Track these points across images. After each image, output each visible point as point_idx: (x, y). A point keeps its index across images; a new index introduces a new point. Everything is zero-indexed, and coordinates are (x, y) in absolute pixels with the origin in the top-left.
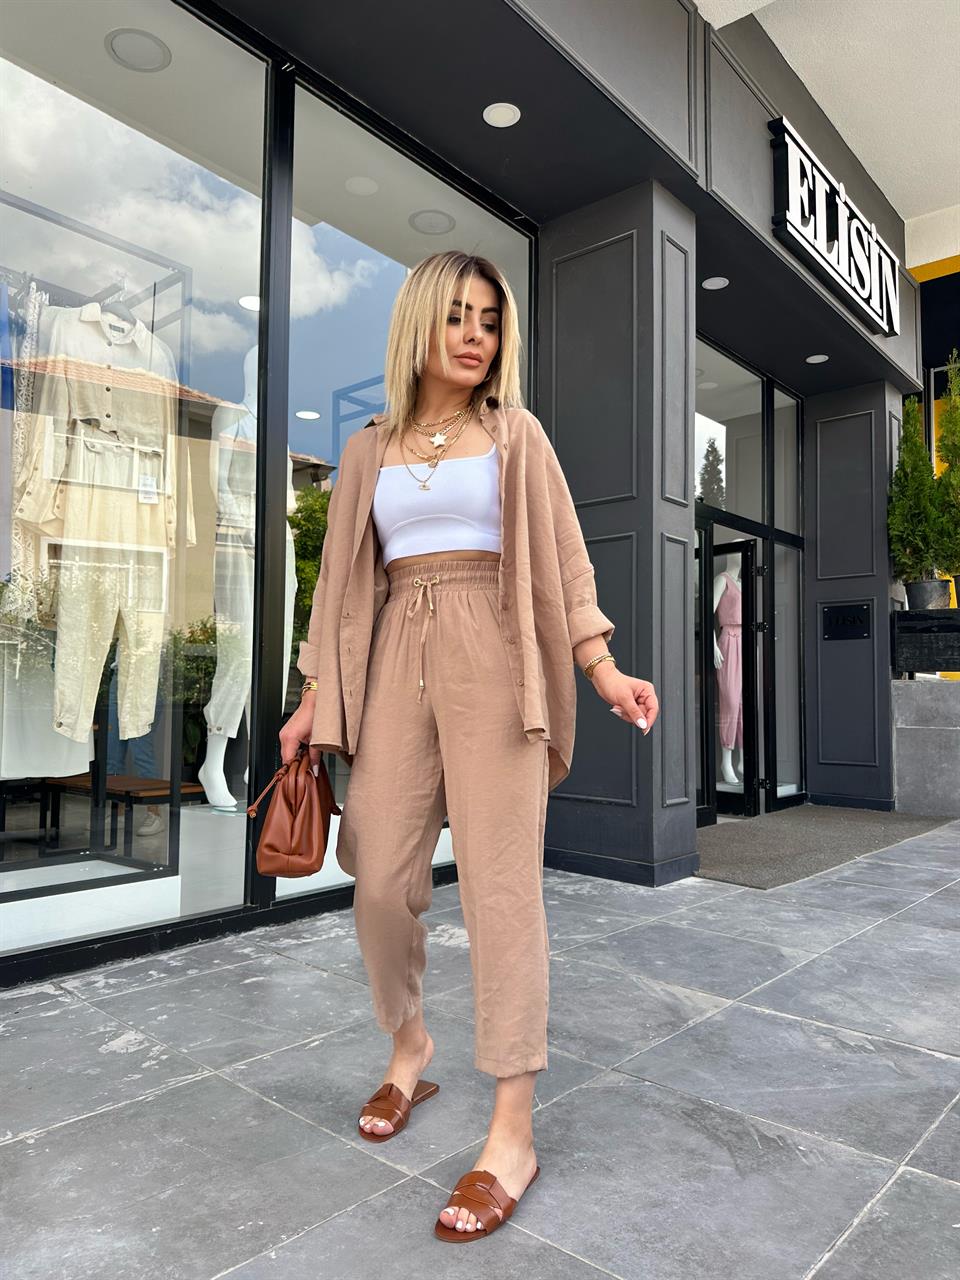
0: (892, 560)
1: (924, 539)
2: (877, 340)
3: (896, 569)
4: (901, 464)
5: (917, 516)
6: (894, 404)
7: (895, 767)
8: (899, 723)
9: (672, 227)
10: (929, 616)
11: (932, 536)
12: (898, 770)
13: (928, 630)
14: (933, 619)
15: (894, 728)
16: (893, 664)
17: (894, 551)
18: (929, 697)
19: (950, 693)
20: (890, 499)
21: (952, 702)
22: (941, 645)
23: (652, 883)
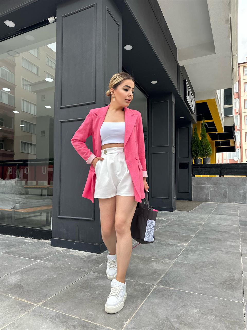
1: (198, 151)
2: (192, 115)
3: (193, 156)
4: (194, 137)
5: (197, 147)
6: (192, 126)
7: (192, 193)
8: (193, 185)
9: (173, 100)
11: (199, 151)
13: (198, 168)
14: (199, 166)
16: (192, 173)
17: (192, 153)
18: (198, 180)
19: (202, 179)
20: (192, 143)
21: (203, 181)
22: (201, 170)
23: (172, 211)
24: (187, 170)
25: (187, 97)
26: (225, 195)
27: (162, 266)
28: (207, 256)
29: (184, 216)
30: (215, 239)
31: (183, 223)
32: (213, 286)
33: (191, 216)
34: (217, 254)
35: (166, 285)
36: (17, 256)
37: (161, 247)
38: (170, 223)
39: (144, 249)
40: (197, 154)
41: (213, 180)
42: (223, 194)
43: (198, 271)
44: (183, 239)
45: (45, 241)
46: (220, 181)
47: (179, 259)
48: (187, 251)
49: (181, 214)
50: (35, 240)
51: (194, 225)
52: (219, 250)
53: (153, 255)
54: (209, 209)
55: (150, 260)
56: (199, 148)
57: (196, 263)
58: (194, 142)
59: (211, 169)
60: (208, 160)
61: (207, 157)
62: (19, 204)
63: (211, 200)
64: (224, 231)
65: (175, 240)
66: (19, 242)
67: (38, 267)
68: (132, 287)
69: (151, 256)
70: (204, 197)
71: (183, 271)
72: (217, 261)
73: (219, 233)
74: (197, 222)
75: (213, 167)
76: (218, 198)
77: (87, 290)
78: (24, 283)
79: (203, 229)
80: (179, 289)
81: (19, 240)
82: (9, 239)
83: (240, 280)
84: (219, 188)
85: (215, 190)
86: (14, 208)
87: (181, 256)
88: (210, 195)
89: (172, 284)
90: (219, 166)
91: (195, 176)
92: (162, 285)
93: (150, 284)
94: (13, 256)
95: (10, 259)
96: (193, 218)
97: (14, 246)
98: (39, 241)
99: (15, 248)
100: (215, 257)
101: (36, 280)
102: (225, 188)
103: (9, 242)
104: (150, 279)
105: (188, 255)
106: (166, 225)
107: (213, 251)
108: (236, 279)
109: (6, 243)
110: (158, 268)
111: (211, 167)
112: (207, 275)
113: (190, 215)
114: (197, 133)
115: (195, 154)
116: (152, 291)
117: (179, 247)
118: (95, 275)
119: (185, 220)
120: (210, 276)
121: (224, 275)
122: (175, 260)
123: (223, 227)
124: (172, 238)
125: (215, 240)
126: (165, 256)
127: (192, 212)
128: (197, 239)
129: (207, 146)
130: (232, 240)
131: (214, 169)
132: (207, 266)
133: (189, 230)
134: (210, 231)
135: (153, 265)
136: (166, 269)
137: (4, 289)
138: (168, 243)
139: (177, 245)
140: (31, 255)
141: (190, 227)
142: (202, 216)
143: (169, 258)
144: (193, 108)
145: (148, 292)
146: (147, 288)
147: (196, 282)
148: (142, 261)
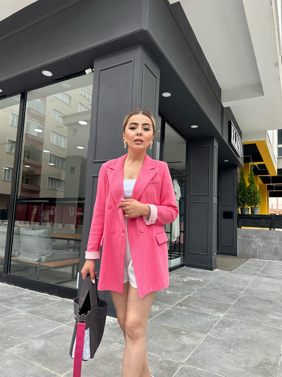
0: (238, 203)
1: (245, 199)
2: (238, 158)
3: (239, 205)
4: (241, 183)
5: (244, 195)
6: (238, 170)
8: (239, 238)
9: (216, 144)
10: (245, 215)
11: (247, 199)
12: (238, 247)
13: (245, 218)
14: (247, 216)
15: (238, 238)
16: (238, 225)
18: (245, 232)
19: (250, 232)
20: (238, 190)
21: (250, 234)
22: (248, 221)
23: (212, 270)
24: (232, 220)
25: (232, 140)
26: (276, 252)
27: (192, 340)
28: (244, 331)
29: (225, 277)
30: (257, 309)
31: (222, 286)
32: (244, 370)
33: (234, 277)
34: (256, 330)
35: (194, 365)
36: (41, 317)
37: (194, 316)
38: (207, 286)
39: (175, 318)
40: (244, 202)
41: (262, 234)
42: (273, 250)
43: (232, 350)
44: (220, 308)
45: (70, 301)
46: (271, 235)
47: (212, 333)
48: (222, 323)
49: (222, 275)
50: (59, 299)
51: (234, 290)
52: (259, 325)
53: (184, 326)
54: (255, 269)
55: (180, 333)
56: (246, 195)
57: (230, 340)
58: (241, 189)
59: (260, 220)
60: (256, 210)
61: (255, 206)
62: (45, 257)
63: (260, 257)
64: (269, 300)
65: (210, 308)
66: (43, 300)
67: (63, 332)
68: (158, 364)
69: (181, 328)
70: (251, 253)
71: (215, 349)
72: (255, 338)
73: (262, 302)
74: (238, 286)
75: (262, 218)
76: (267, 254)
77: (111, 364)
78: (48, 350)
79: (244, 296)
80: (208, 370)
81: (43, 297)
82: (33, 296)
83: (276, 365)
84: (269, 243)
85: (265, 245)
86: (39, 260)
87: (215, 330)
88: (258, 251)
89: (201, 364)
90: (270, 217)
91: (242, 227)
92: (190, 364)
93: (177, 361)
94: (37, 317)
95: (34, 320)
96: (234, 280)
97: (38, 304)
98: (64, 300)
99: (39, 307)
100: (252, 334)
101: (60, 347)
102: (276, 244)
103: (33, 299)
104: (178, 356)
105: (222, 329)
106: (203, 289)
107: (252, 326)
108: (272, 363)
109: (30, 300)
110: (187, 343)
111: (260, 218)
112: (240, 355)
113: (232, 277)
114: (244, 178)
115: (241, 202)
116: (178, 370)
117: (214, 317)
118: (120, 346)
119: (225, 283)
120: (243, 357)
121: (260, 357)
122: (208, 334)
123: (268, 295)
124: (208, 306)
125: (257, 311)
126: (196, 328)
127: (235, 272)
128: (236, 309)
129: (255, 193)
130: (276, 313)
131: (263, 221)
132: (242, 345)
133: (228, 296)
134: (252, 299)
135: (182, 339)
136: (197, 345)
137: (29, 355)
138: (202, 312)
139: (212, 315)
140: (55, 317)
141: (229, 292)
142: (246, 278)
143: (201, 332)
144: (240, 150)
145: (175, 371)
146: (174, 366)
147: (227, 364)
148: (171, 333)
